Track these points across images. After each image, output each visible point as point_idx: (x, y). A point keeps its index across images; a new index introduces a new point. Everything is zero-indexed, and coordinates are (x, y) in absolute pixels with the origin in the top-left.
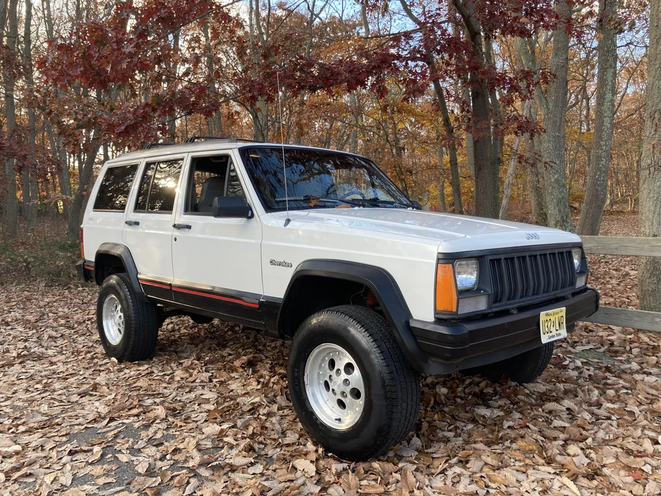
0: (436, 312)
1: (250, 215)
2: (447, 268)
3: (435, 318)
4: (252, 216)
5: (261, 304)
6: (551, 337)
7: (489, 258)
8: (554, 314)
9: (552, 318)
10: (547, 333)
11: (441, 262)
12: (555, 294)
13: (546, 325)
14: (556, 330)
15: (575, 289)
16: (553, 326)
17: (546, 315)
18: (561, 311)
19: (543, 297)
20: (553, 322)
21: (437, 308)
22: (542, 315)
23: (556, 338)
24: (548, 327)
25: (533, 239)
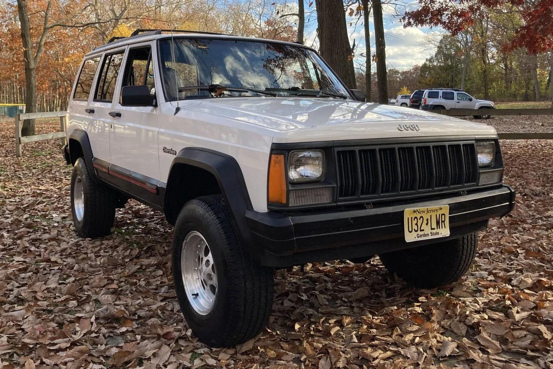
0: (269, 203)
2: (279, 159)
3: (268, 208)
4: (156, 106)
5: (157, 189)
6: (421, 236)
7: (336, 149)
8: (428, 212)
9: (426, 216)
10: (416, 231)
11: (273, 152)
12: (442, 190)
13: (414, 222)
14: (432, 229)
15: (478, 185)
16: (427, 224)
17: (415, 212)
18: (441, 209)
19: (419, 193)
20: (427, 220)
21: (270, 199)
22: (409, 211)
23: (430, 237)
24: (416, 224)
25: (410, 131)
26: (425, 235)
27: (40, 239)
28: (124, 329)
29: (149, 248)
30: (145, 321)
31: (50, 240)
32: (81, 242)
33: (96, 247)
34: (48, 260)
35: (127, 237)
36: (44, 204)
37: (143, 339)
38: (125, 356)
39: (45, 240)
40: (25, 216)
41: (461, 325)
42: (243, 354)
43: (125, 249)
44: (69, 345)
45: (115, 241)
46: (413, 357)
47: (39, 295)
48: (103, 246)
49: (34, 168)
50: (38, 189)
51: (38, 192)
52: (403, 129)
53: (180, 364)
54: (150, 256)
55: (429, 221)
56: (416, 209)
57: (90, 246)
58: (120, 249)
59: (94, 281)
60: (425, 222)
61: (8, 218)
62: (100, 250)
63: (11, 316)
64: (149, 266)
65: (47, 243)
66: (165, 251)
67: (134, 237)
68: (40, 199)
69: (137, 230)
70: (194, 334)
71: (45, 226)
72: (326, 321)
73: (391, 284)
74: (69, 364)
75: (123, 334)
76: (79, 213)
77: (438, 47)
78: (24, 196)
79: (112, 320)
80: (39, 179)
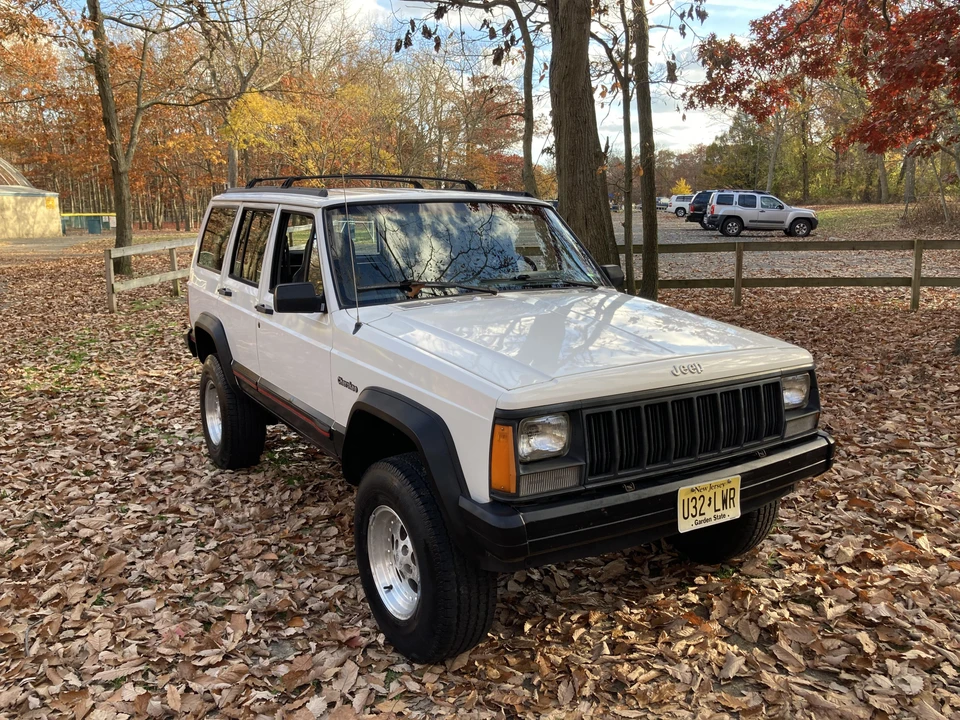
0: (492, 491)
1: (323, 309)
2: (505, 431)
3: (490, 498)
4: (326, 311)
5: (331, 431)
6: (700, 522)
7: (586, 412)
8: (711, 488)
9: (708, 494)
10: (693, 516)
11: (497, 421)
12: (731, 453)
13: (692, 504)
14: (716, 511)
15: (782, 439)
16: (709, 505)
17: (693, 490)
18: (729, 482)
19: (700, 460)
20: (710, 498)
21: (493, 485)
22: (684, 491)
23: (713, 522)
24: (695, 507)
25: (689, 374)
26: (707, 520)
27: (161, 472)
28: (291, 631)
29: (316, 488)
30: (320, 616)
31: (176, 472)
32: (219, 477)
33: (242, 486)
34: (177, 511)
35: (284, 467)
36: (160, 405)
37: (320, 648)
38: (298, 677)
39: (168, 472)
40: (136, 428)
41: (752, 626)
42: (455, 673)
43: (282, 490)
44: (220, 659)
45: (268, 474)
46: (684, 679)
47: (172, 572)
48: (251, 485)
49: (138, 336)
50: (148, 376)
51: (149, 381)
52: (679, 372)
53: (372, 689)
54: (318, 501)
55: (713, 500)
56: (694, 486)
57: (233, 485)
58: (275, 489)
59: (245, 548)
60: (707, 502)
61: (111, 431)
62: (247, 491)
63: (138, 608)
64: (318, 519)
65: (171, 477)
66: (339, 492)
67: (293, 466)
68: (153, 394)
69: (296, 455)
70: (389, 642)
71: (166, 447)
72: (567, 618)
73: (657, 554)
74: (224, 692)
75: (290, 638)
76: (214, 432)
77: (735, 118)
78: (128, 388)
79: (275, 616)
80: (146, 356)
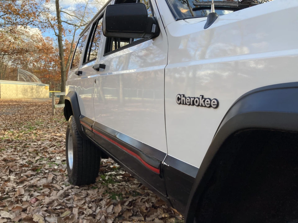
4: (158, 32)
5: (162, 168)
27: (36, 186)
29: (131, 204)
31: (45, 186)
32: (70, 191)
33: (82, 199)
35: (110, 186)
36: (54, 147)
39: (41, 186)
40: (37, 158)
43: (108, 204)
45: (100, 190)
48: (88, 199)
49: (58, 122)
50: (56, 136)
51: (55, 137)
54: (133, 215)
57: (76, 198)
58: (103, 203)
61: (24, 159)
62: (84, 203)
65: (42, 189)
66: (147, 209)
67: (116, 185)
68: (54, 143)
69: (118, 177)
71: (47, 169)
78: (45, 140)
80: (58, 128)
